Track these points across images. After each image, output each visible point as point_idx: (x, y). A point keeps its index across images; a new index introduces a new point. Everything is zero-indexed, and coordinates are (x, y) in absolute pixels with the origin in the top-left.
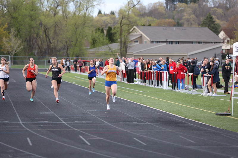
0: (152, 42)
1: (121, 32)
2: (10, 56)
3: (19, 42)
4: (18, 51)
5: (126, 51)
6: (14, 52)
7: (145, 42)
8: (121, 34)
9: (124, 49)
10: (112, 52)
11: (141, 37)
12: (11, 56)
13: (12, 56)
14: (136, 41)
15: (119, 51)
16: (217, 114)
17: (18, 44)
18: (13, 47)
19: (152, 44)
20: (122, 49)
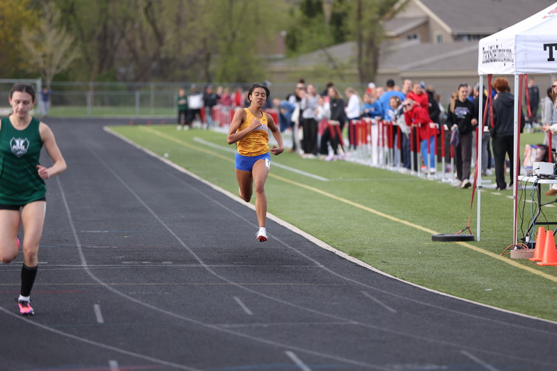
0: (458, 37)
1: (360, 11)
2: (39, 82)
3: (68, 41)
4: (65, 66)
5: (376, 65)
6: (54, 71)
7: (439, 38)
8: (360, 17)
9: (370, 60)
10: (335, 68)
11: (426, 24)
12: (43, 81)
13: (49, 82)
14: (411, 34)
15: (355, 66)
16: (435, 239)
17: (64, 48)
18: (51, 56)
19: (458, 44)
20: (364, 59)
